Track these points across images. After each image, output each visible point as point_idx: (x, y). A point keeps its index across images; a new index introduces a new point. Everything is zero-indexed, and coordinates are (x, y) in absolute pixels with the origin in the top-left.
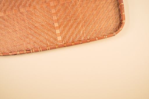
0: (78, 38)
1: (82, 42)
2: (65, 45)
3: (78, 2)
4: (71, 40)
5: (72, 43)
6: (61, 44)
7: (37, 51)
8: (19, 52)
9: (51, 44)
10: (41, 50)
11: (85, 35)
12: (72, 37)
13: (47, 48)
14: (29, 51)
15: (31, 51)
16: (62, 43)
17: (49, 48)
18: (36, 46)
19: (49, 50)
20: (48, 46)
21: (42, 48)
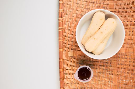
0: (68, 76)
1: (61, 81)
2: (61, 61)
3: (111, 82)
4: (66, 67)
5: (62, 69)
6: (64, 54)
7: (59, 25)
8: (61, 3)
9: (65, 43)
10: (60, 30)
11: (69, 85)
12: (70, 69)
13: (61, 38)
14: (60, 15)
15: (61, 18)
16: (64, 56)
17: (61, 40)
18: (66, 25)
19: (59, 39)
20: (63, 39)
21: (62, 31)
